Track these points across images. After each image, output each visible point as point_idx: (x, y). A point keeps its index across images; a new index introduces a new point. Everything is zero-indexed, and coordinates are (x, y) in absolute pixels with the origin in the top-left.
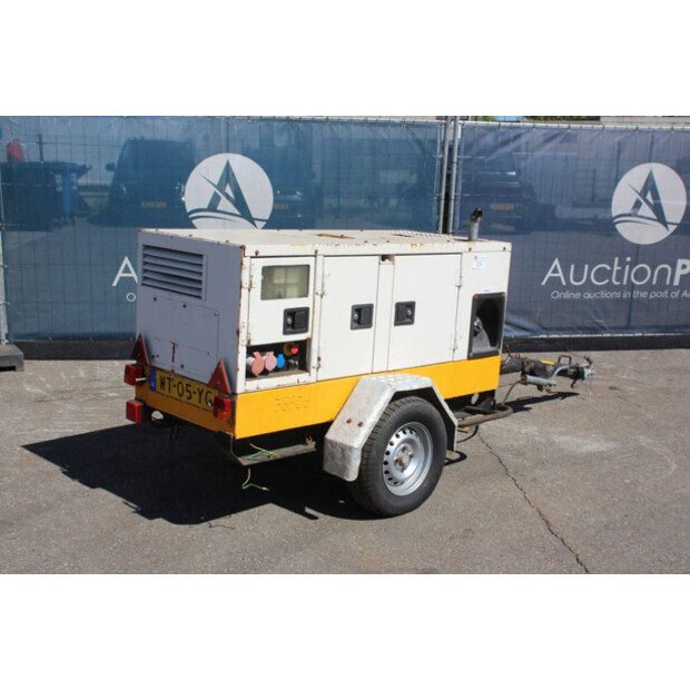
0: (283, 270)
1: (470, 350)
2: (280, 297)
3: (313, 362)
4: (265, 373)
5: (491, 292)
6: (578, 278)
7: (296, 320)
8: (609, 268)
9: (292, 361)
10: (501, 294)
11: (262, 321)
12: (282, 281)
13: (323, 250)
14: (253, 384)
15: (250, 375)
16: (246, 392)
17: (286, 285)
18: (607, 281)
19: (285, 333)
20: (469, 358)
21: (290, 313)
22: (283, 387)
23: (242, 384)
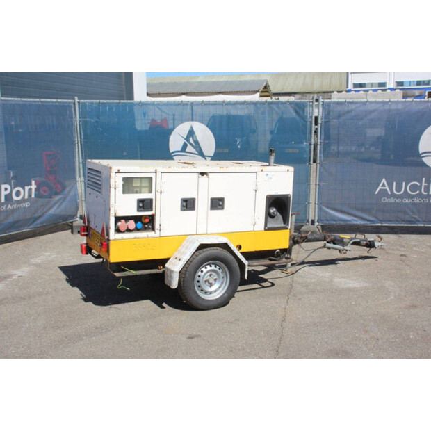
0: (139, 180)
1: (266, 225)
2: (137, 192)
3: (157, 226)
4: (128, 230)
5: (279, 194)
6: (399, 189)
7: (145, 204)
8: (419, 184)
9: (146, 226)
10: (288, 195)
11: (125, 205)
12: (139, 185)
14: (120, 236)
15: (118, 231)
16: (115, 239)
17: (140, 187)
18: (418, 192)
19: (138, 211)
20: (265, 230)
21: (140, 201)
22: (139, 238)
23: (113, 235)
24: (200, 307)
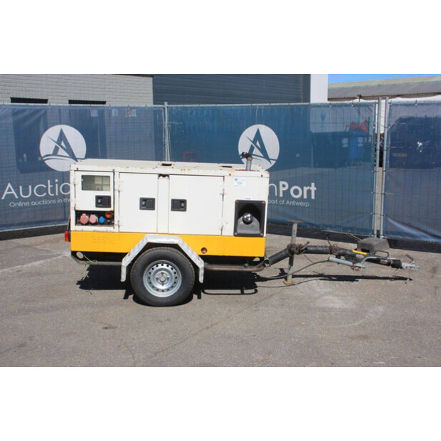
0: (100, 178)
1: (235, 230)
2: (98, 190)
3: (116, 222)
4: (88, 224)
7: (104, 201)
10: (263, 201)
11: (83, 200)
12: (100, 183)
13: (117, 169)
14: (80, 228)
15: (78, 223)
16: (76, 231)
17: (102, 185)
19: (97, 206)
20: (235, 235)
21: (98, 198)
22: (98, 231)
23: (73, 227)
24: (148, 302)
